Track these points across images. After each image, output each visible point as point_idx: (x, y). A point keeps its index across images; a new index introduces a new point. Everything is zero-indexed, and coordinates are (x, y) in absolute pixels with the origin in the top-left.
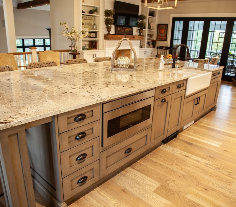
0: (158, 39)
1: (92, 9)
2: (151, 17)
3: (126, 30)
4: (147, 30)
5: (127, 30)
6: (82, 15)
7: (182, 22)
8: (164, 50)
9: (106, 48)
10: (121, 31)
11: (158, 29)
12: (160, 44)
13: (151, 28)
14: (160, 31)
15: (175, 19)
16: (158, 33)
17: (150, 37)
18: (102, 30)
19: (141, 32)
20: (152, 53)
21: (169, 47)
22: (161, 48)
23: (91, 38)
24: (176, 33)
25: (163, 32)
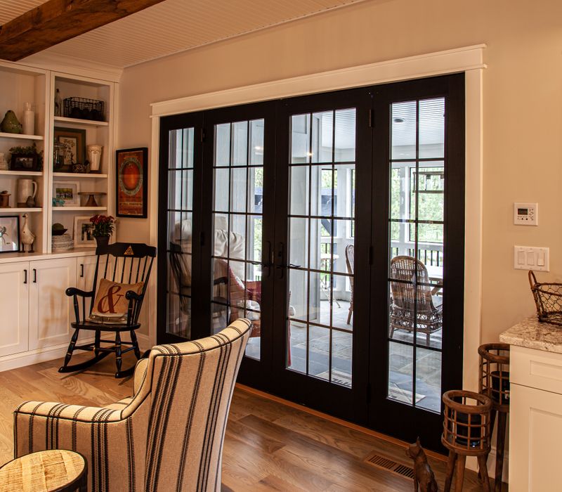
0: (121, 212)
4: (49, 173)
8: (129, 260)
11: (120, 171)
13: (95, 166)
14: (126, 176)
15: (169, 124)
21: (154, 244)
25: (133, 180)
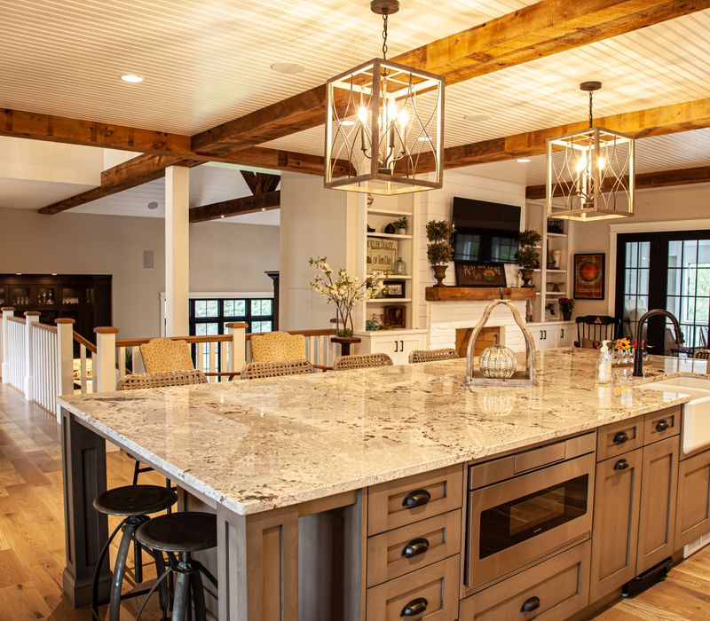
0: (578, 295)
1: (392, 220)
2: (553, 237)
3: (485, 274)
4: (544, 270)
5: (490, 273)
6: (368, 236)
7: (646, 246)
8: (598, 327)
9: (433, 325)
10: (471, 278)
11: (578, 267)
12: (585, 308)
13: (557, 265)
14: (584, 271)
15: (623, 239)
16: (578, 277)
17: (553, 291)
18: (419, 275)
19: (528, 277)
20: (562, 337)
21: (613, 316)
22: (590, 320)
23: (388, 296)
24: (630, 276)
25: (591, 274)
